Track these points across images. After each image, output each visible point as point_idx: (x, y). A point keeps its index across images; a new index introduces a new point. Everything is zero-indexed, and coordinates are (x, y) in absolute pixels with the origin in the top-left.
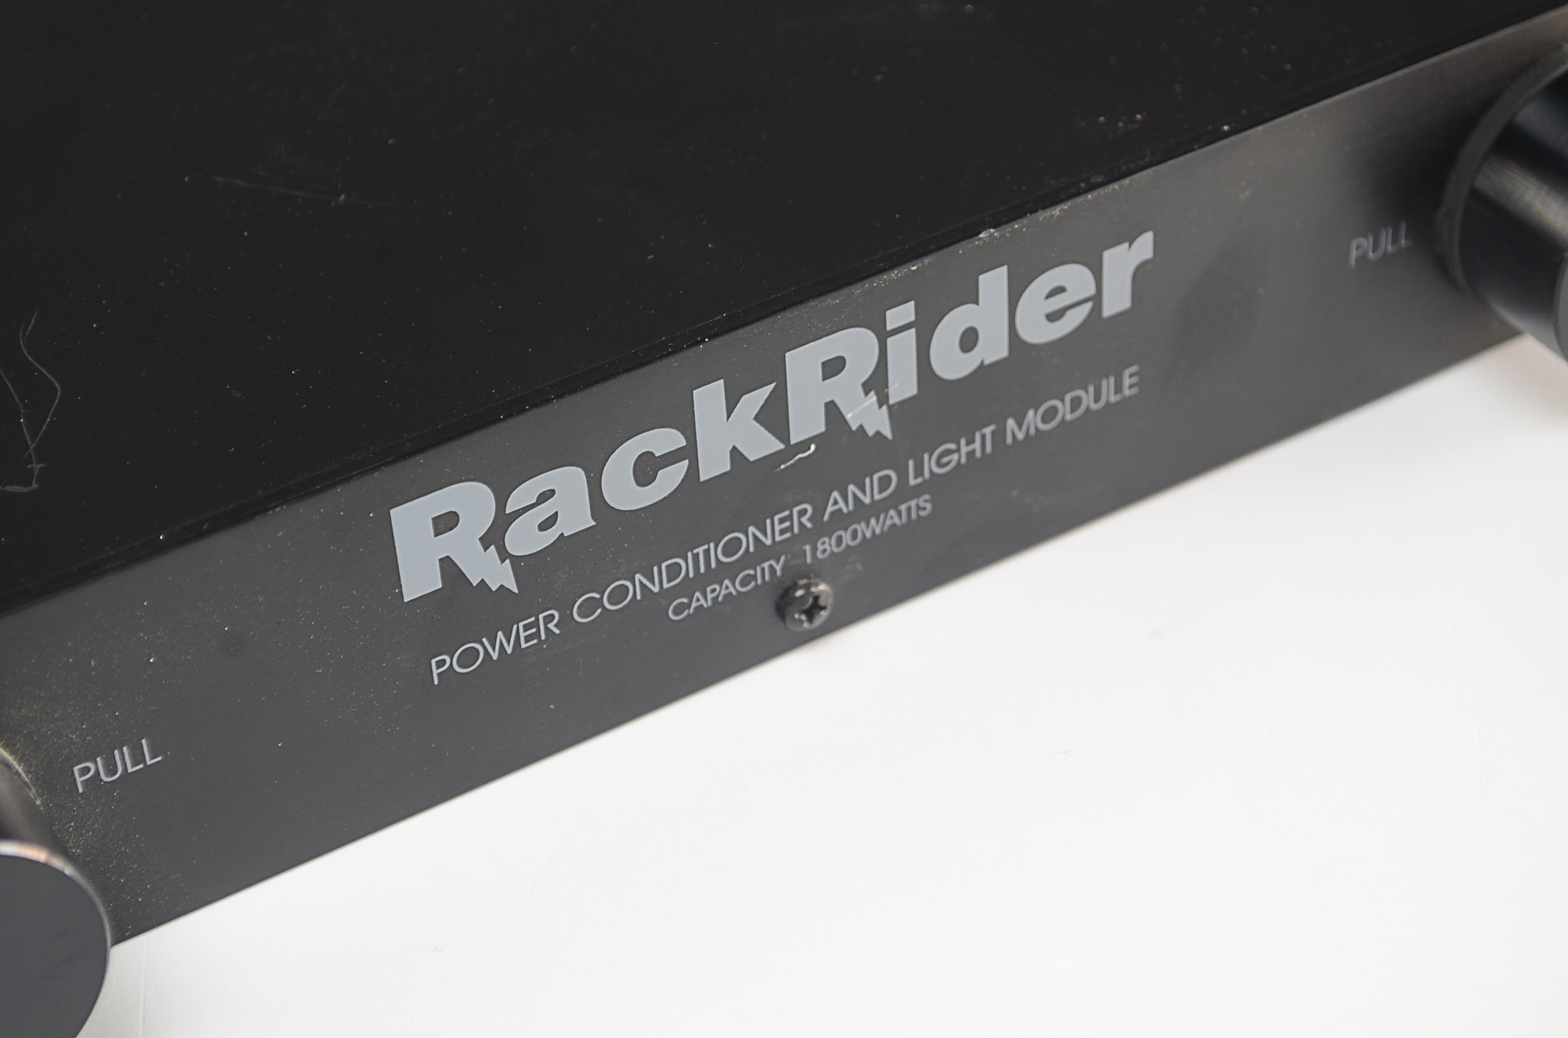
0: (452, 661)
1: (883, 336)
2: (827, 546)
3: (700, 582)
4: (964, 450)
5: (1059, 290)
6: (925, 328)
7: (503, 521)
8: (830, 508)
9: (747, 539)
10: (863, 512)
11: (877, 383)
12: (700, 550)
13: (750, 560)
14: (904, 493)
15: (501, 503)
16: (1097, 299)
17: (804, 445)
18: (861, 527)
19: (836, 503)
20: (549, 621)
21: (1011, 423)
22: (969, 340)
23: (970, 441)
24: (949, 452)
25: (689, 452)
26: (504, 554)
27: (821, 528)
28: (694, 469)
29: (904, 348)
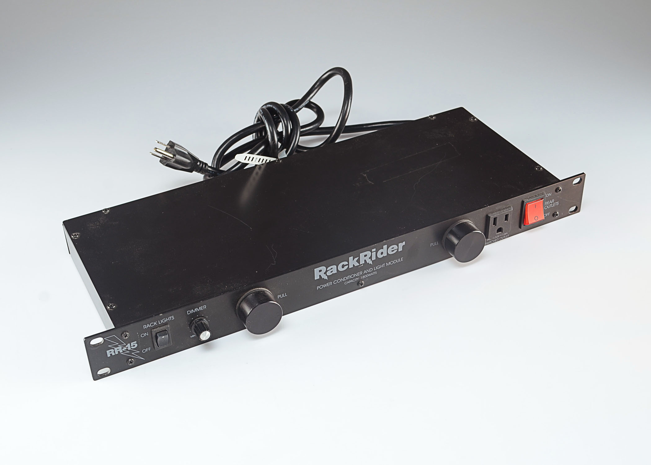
0: (319, 287)
1: (372, 252)
2: (364, 277)
3: (348, 280)
4: (381, 266)
5: (393, 248)
6: (377, 252)
7: (327, 271)
8: (364, 272)
9: (354, 275)
10: (368, 273)
11: (371, 258)
12: (349, 276)
13: (354, 278)
14: (373, 271)
15: (327, 269)
16: (398, 249)
17: (362, 265)
18: (368, 275)
19: (365, 272)
20: (331, 283)
21: (387, 263)
22: (382, 253)
23: (382, 265)
24: (379, 266)
25: (348, 265)
26: (326, 275)
27: (363, 275)
28: (349, 267)
29: (374, 254)
